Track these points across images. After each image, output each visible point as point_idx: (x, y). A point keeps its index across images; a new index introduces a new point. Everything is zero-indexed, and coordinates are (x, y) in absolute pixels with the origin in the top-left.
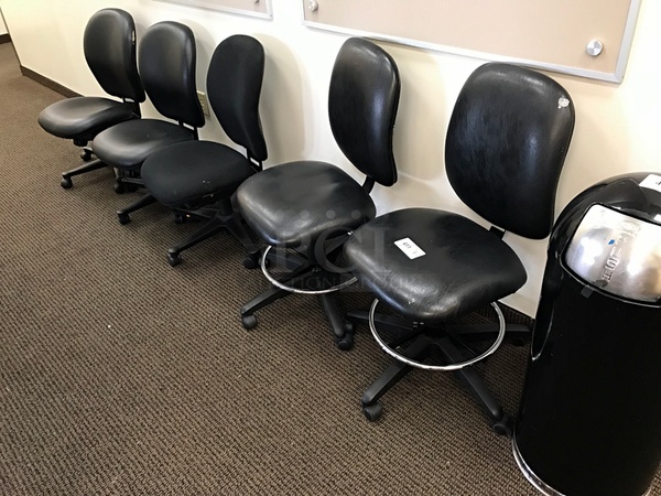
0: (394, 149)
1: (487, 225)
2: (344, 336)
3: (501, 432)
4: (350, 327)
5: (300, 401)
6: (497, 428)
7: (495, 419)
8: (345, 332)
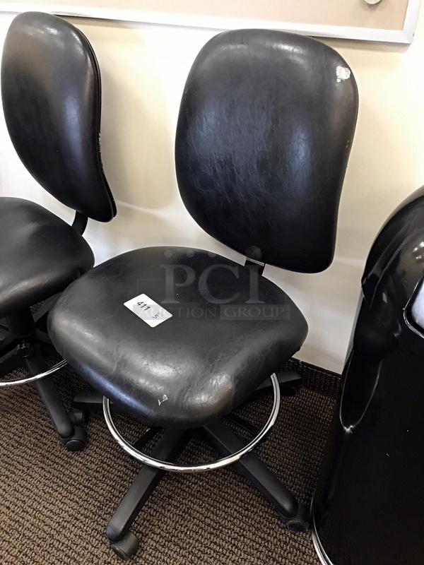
0: (104, 167)
1: (240, 259)
2: (72, 433)
3: (297, 528)
4: (79, 415)
5: (15, 552)
6: (292, 526)
7: (289, 515)
8: (73, 425)
